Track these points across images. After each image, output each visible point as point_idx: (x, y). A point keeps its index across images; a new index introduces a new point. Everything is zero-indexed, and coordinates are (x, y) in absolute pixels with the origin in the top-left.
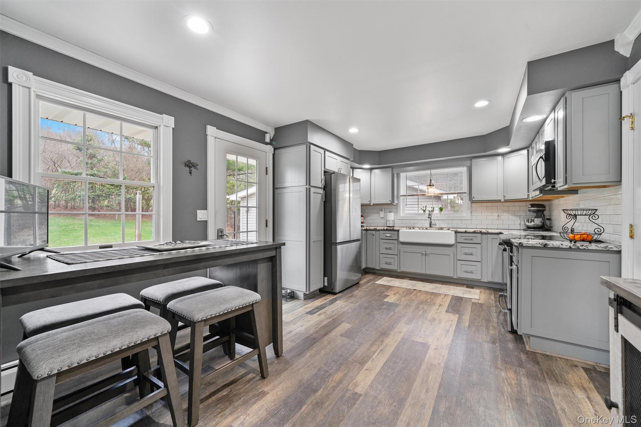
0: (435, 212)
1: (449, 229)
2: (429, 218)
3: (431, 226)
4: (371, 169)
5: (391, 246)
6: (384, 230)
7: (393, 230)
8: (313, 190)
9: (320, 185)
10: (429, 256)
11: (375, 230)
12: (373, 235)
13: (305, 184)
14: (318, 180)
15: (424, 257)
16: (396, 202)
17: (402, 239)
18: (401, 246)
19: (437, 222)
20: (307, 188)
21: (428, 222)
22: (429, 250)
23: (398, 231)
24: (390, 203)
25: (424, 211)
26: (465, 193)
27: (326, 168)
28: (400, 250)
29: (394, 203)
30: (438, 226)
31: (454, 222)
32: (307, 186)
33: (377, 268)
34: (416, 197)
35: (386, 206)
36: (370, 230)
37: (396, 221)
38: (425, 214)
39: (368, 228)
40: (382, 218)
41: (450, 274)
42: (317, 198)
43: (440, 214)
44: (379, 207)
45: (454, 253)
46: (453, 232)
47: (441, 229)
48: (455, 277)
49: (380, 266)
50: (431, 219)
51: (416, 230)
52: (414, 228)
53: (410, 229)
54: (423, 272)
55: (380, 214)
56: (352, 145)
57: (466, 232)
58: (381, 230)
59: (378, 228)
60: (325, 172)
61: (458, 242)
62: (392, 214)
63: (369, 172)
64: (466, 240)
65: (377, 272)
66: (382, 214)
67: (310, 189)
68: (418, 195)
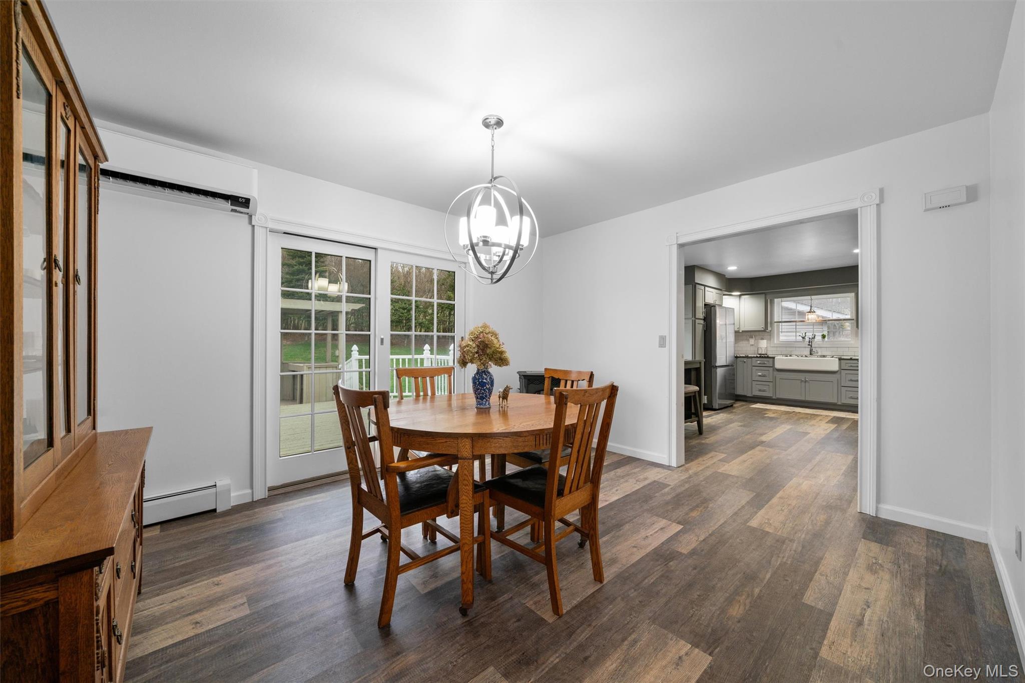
0: (816, 340)
1: (833, 357)
2: (809, 345)
3: (811, 354)
4: (740, 296)
5: (766, 373)
6: (757, 357)
7: (768, 357)
8: (697, 321)
9: (702, 317)
10: (809, 382)
11: (747, 357)
12: (745, 362)
13: (691, 317)
14: (700, 313)
15: (803, 384)
16: (769, 329)
17: (778, 365)
18: (776, 373)
19: (819, 350)
20: (693, 320)
21: (809, 349)
22: (808, 377)
23: (774, 358)
24: (763, 329)
25: (803, 338)
26: (853, 319)
27: (706, 301)
28: (775, 377)
29: (767, 329)
30: (820, 354)
31: (839, 349)
32: (694, 319)
33: (749, 395)
34: (794, 323)
35: (757, 333)
36: (740, 357)
37: (769, 349)
38: (804, 341)
39: (738, 355)
40: (752, 345)
41: (834, 400)
42: (700, 328)
43: (823, 341)
44: (749, 333)
45: (838, 380)
46: (837, 359)
47: (824, 356)
48: (839, 403)
49: (752, 393)
50: (811, 346)
51: (794, 357)
52: (791, 356)
53: (787, 356)
54: (803, 398)
55: (749, 341)
56: (725, 275)
57: (851, 359)
58: (754, 357)
59: (750, 356)
60: (705, 305)
61: (842, 368)
62: (765, 341)
63: (738, 299)
64: (851, 366)
65: (748, 399)
66: (752, 341)
67: (695, 321)
68: (796, 322)
